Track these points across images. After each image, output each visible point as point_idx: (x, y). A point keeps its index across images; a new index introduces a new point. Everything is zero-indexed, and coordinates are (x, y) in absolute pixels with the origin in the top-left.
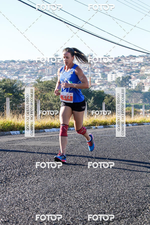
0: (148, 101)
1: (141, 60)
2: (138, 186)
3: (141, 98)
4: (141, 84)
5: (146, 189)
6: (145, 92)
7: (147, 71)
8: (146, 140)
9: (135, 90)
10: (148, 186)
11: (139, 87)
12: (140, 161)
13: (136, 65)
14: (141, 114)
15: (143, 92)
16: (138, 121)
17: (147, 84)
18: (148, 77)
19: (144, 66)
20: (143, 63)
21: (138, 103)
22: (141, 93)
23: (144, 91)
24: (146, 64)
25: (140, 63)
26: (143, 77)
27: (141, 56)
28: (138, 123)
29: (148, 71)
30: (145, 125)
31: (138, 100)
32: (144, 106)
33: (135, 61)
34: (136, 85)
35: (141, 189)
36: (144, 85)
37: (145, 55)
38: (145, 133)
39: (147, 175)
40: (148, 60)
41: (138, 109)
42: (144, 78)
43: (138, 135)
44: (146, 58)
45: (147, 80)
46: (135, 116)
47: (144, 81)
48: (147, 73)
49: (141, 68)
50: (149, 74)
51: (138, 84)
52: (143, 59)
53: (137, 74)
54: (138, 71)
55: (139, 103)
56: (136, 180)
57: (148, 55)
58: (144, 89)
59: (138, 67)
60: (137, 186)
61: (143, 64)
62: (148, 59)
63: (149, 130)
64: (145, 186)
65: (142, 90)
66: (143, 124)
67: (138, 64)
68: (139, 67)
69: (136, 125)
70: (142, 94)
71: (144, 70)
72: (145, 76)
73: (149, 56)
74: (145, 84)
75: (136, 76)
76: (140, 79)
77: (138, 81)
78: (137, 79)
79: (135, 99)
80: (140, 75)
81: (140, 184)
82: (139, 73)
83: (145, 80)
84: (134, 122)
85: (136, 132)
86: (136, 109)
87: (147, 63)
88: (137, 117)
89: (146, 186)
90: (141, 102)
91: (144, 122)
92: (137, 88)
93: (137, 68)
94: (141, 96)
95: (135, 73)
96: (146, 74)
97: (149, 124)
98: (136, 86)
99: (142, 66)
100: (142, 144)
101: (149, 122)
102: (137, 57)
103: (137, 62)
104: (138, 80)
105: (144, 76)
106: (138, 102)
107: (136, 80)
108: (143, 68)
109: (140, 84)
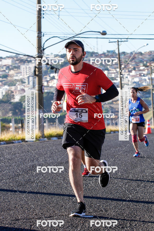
0: (19, 113)
1: (9, 62)
2: (5, 220)
3: (10, 110)
4: (10, 92)
5: (15, 223)
6: (15, 103)
7: (17, 76)
8: (16, 163)
9: (3, 100)
10: (17, 220)
11: (7, 96)
12: (7, 188)
13: (3, 68)
14: (11, 129)
15: (12, 102)
16: (6, 139)
17: (17, 92)
18: (18, 83)
19: (13, 69)
20: (11, 65)
21: (6, 117)
22: (11, 103)
23: (14, 101)
24: (15, 67)
25: (7, 66)
26: (12, 84)
27: (8, 57)
28: (6, 141)
29: (19, 75)
30: (15, 143)
31: (7, 113)
32: (13, 119)
33: (2, 63)
34: (4, 94)
35: (8, 224)
36: (14, 94)
37: (14, 56)
38: (15, 153)
39: (15, 206)
40: (17, 62)
41: (7, 124)
42: (14, 84)
43: (5, 156)
44: (15, 59)
45: (17, 87)
46: (3, 133)
47: (13, 88)
48: (16, 78)
49: (9, 72)
50: (19, 79)
51: (6, 93)
52: (12, 61)
53: (4, 80)
54: (6, 76)
55: (9, 117)
56: (2, 213)
57: (18, 55)
58: (14, 98)
59: (4, 71)
60: (3, 221)
61: (11, 67)
62: (17, 60)
63: (19, 150)
64: (13, 221)
65: (11, 100)
66: (13, 143)
67: (5, 67)
68: (7, 71)
69: (4, 144)
70: (11, 105)
71: (13, 74)
72: (15, 82)
73: (19, 57)
74: (15, 92)
75: (3, 82)
76: (9, 86)
77: (6, 89)
78: (4, 86)
79: (3, 111)
80: (8, 81)
81: (7, 217)
82: (7, 79)
83: (15, 88)
84: (2, 140)
85: (4, 152)
86: (4, 124)
87: (16, 65)
88: (5, 134)
89: (15, 220)
90: (11, 115)
91: (14, 140)
92: (4, 97)
93: (3, 73)
94: (10, 107)
95: (2, 78)
96: (16, 80)
97: (20, 142)
98: (4, 96)
99: (10, 70)
100: (11, 167)
101: (20, 139)
102: (5, 58)
103: (4, 64)
104: (6, 87)
105: (13, 81)
106: (6, 115)
107: (4, 88)
108: (12, 72)
109: (8, 93)
